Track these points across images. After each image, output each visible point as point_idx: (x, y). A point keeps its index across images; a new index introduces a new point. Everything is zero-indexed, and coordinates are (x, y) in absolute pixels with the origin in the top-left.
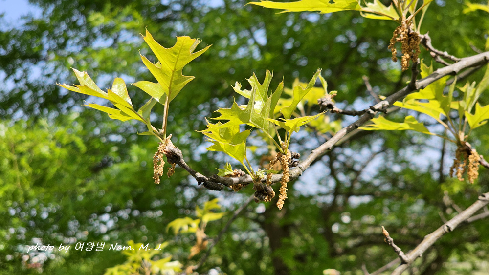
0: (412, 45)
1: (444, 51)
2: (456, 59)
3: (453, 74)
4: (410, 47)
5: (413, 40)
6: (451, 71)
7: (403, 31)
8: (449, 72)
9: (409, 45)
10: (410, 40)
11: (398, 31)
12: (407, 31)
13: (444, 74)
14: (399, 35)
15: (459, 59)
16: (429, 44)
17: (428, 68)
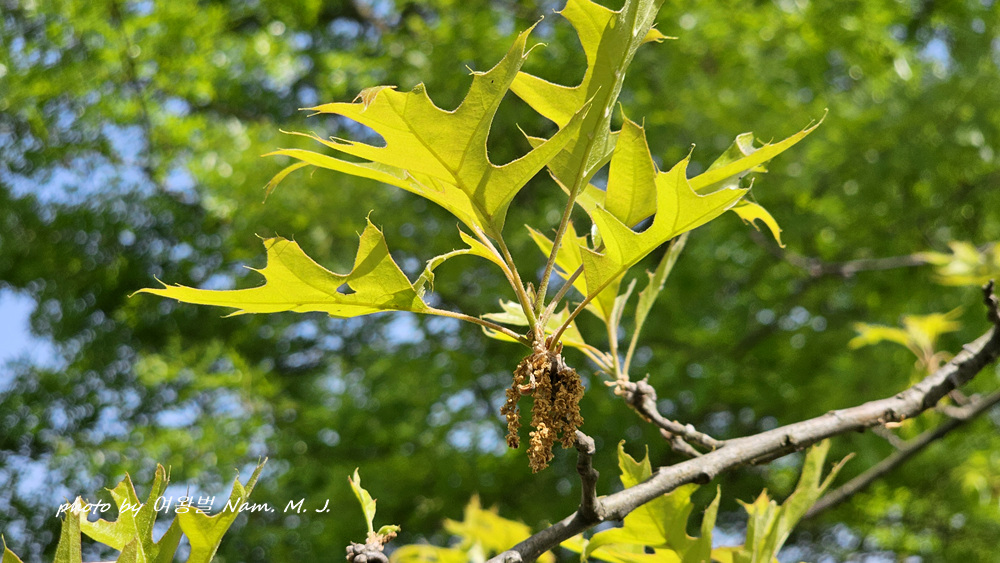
0: (560, 403)
1: (685, 424)
2: (713, 442)
3: (702, 479)
4: (554, 409)
5: (563, 391)
6: (697, 473)
7: (539, 368)
8: (690, 477)
9: (552, 404)
10: (556, 390)
11: (525, 367)
12: (549, 366)
13: (676, 482)
14: (526, 380)
15: (721, 442)
16: (650, 405)
17: (639, 464)
